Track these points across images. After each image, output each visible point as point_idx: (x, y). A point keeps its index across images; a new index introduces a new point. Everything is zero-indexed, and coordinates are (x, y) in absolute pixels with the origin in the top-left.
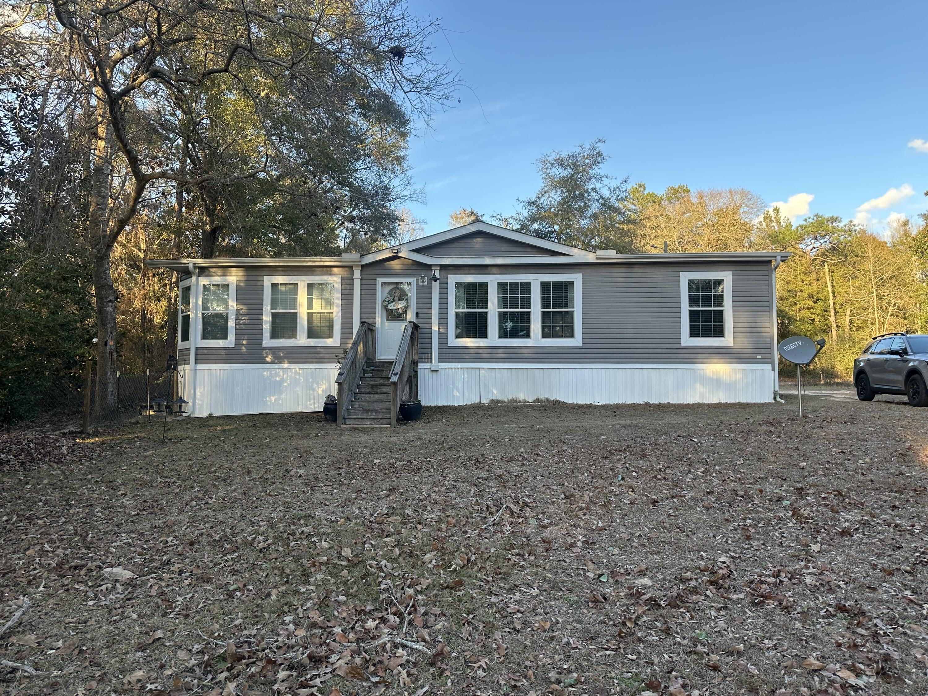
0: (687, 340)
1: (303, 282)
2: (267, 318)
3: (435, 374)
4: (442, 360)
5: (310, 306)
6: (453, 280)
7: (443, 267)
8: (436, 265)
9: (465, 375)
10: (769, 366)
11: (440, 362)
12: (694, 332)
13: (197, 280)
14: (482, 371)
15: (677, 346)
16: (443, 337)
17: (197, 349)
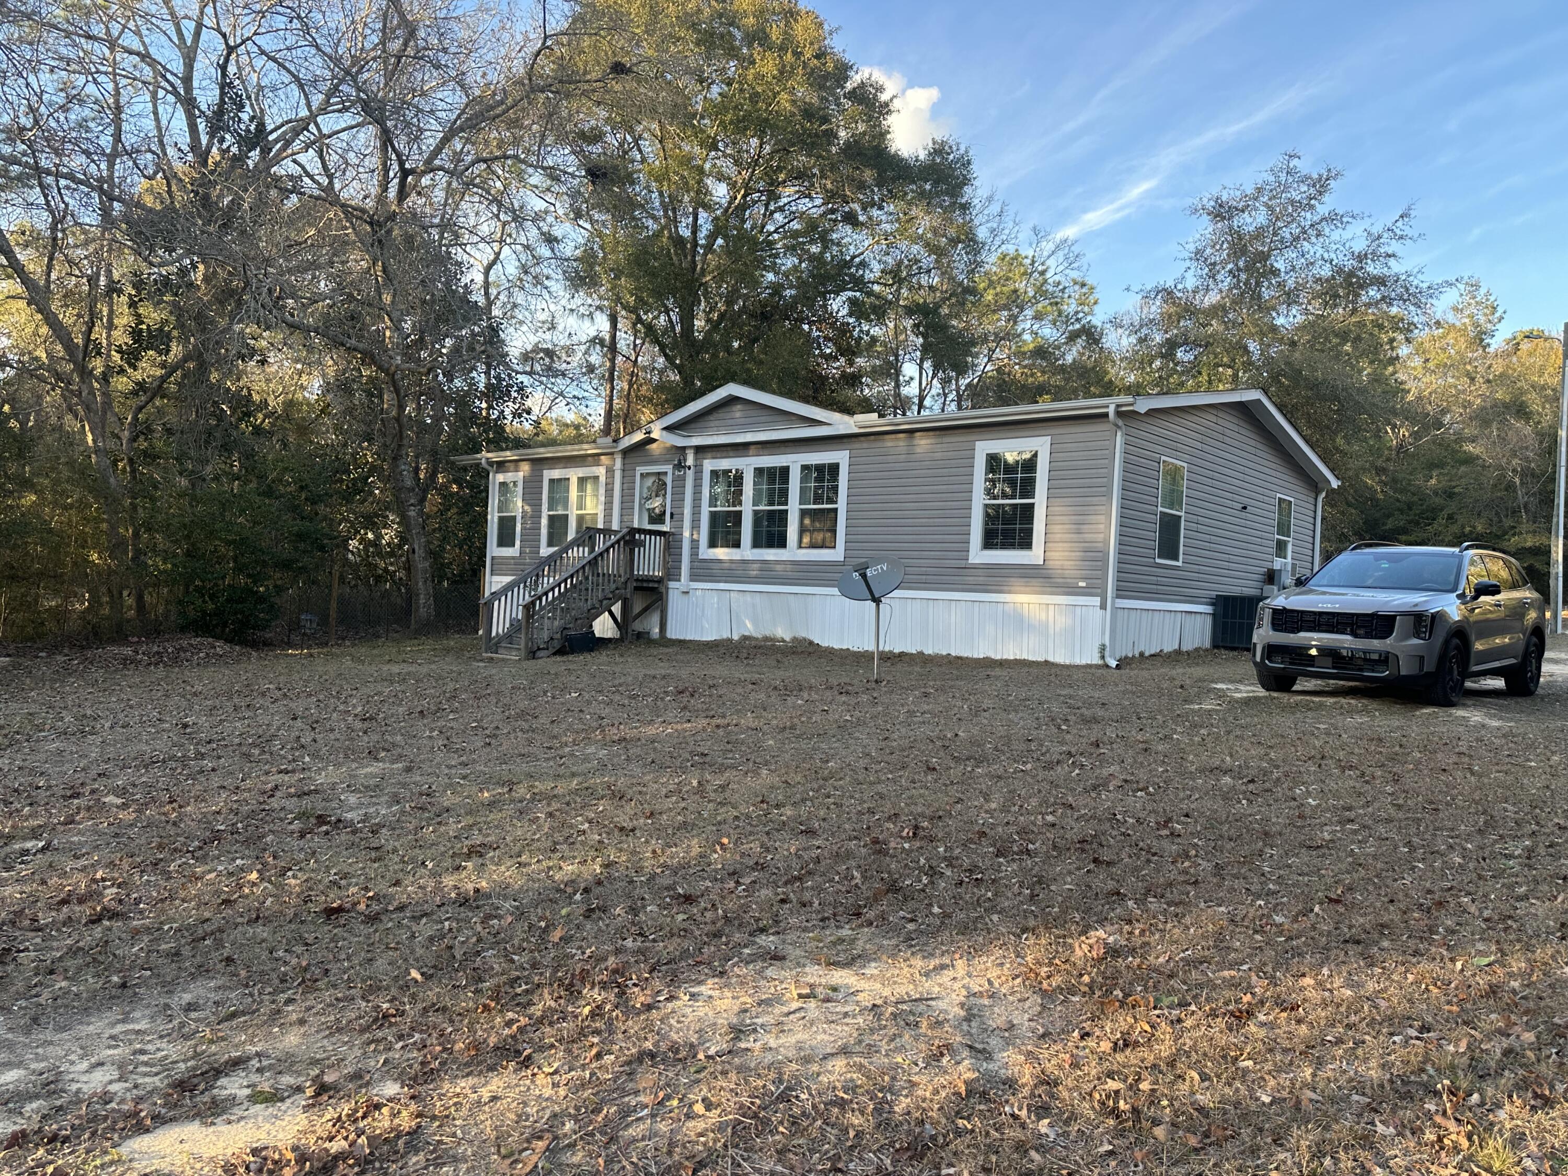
0: (978, 555)
1: (574, 474)
2: (544, 522)
3: (685, 597)
4: (694, 577)
5: (580, 506)
6: (709, 465)
7: (700, 450)
8: (691, 447)
9: (714, 598)
10: (1097, 601)
11: (691, 580)
12: (990, 541)
13: (494, 477)
14: (732, 594)
15: (962, 563)
16: (695, 544)
17: (493, 558)
